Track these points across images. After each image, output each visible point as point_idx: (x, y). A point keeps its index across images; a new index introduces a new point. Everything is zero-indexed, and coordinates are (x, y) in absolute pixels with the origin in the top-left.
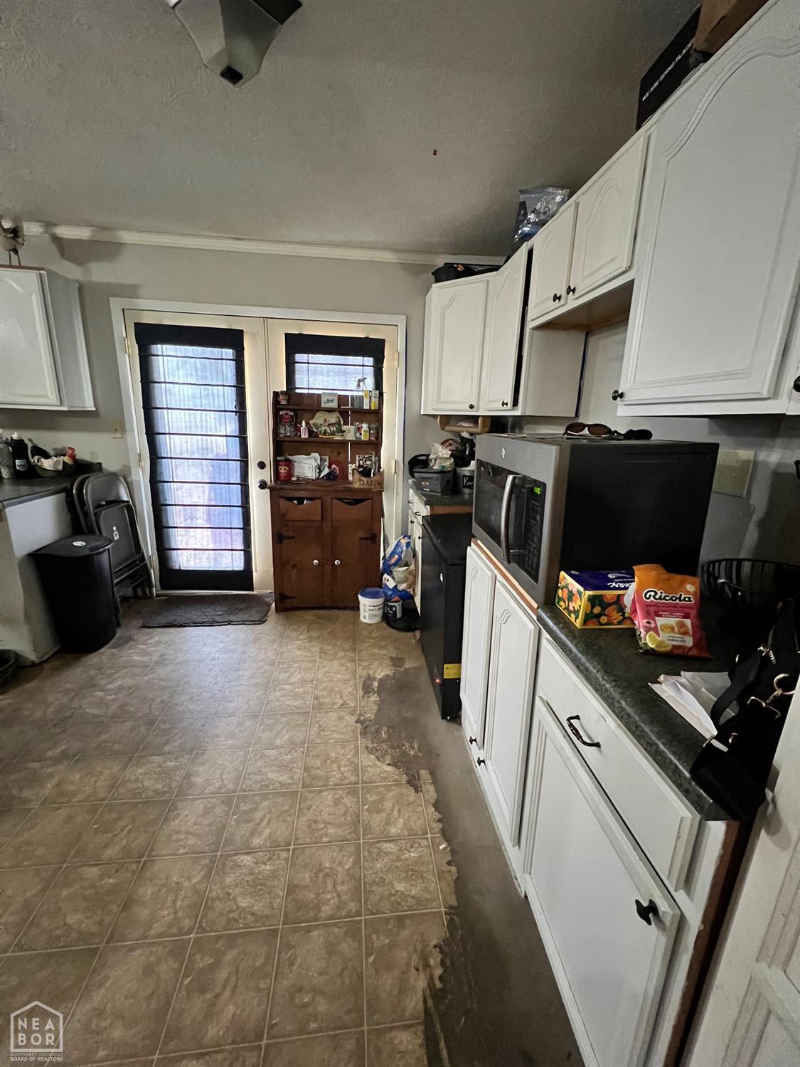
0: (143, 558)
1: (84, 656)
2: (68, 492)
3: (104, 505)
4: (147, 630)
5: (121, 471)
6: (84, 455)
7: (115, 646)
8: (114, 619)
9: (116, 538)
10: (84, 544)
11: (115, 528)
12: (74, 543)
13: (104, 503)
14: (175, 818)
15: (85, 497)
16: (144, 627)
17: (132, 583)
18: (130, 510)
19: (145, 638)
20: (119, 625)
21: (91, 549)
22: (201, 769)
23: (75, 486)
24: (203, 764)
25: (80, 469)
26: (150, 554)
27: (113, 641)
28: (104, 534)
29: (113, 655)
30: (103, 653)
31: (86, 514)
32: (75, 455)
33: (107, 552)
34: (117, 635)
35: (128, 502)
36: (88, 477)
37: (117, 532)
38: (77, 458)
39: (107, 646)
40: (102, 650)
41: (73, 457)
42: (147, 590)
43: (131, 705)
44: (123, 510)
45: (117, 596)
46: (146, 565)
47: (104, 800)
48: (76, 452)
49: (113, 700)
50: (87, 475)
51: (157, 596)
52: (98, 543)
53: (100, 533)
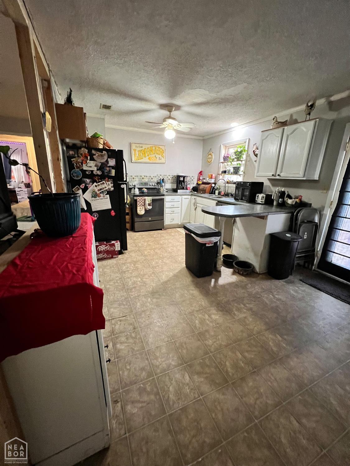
0: (314, 250)
1: (274, 279)
2: (292, 213)
3: (305, 222)
4: (301, 282)
5: (319, 208)
6: (305, 199)
7: (286, 282)
8: (290, 271)
9: (305, 238)
10: (290, 236)
11: (306, 233)
12: (286, 235)
13: (306, 221)
14: (274, 368)
15: (298, 217)
16: (301, 280)
17: (305, 260)
18: (317, 227)
19: (300, 285)
20: (291, 274)
21: (292, 239)
22: (295, 359)
23: (296, 212)
24: (298, 358)
25: (302, 205)
26: (318, 250)
27: (286, 279)
28: (300, 234)
29: (283, 285)
30: (280, 282)
31: (296, 224)
32: (302, 199)
33: (298, 242)
34: (289, 278)
35: (317, 223)
36: (303, 209)
37: (306, 235)
38: (302, 200)
39: (283, 280)
40: (280, 281)
41: (300, 200)
42: (310, 266)
43: (280, 309)
44: (313, 226)
45: (296, 262)
46: (314, 254)
47: (254, 335)
48: (302, 198)
49: (275, 302)
50: (303, 208)
51: (314, 270)
52: (296, 237)
53: (299, 233)
